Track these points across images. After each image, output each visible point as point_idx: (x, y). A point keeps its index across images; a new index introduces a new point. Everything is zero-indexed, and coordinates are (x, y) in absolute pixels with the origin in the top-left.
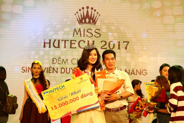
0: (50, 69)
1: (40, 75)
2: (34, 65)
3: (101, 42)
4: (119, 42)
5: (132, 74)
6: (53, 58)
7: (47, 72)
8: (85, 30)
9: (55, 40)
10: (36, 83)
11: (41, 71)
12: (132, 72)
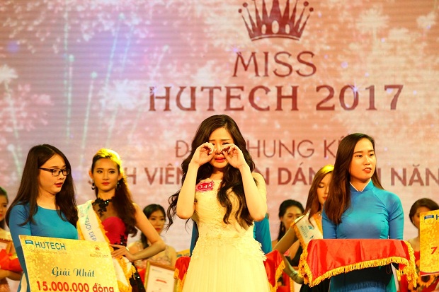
0: (171, 172)
1: (116, 191)
2: (98, 162)
3: (318, 89)
4: (372, 89)
5: (414, 184)
6: (177, 142)
7: (161, 182)
8: (269, 55)
9: (182, 88)
10: (104, 213)
11: (119, 179)
12: (413, 177)
